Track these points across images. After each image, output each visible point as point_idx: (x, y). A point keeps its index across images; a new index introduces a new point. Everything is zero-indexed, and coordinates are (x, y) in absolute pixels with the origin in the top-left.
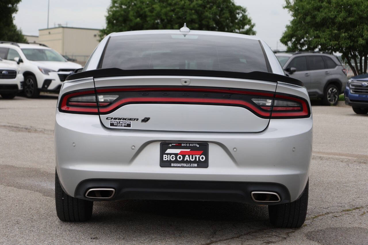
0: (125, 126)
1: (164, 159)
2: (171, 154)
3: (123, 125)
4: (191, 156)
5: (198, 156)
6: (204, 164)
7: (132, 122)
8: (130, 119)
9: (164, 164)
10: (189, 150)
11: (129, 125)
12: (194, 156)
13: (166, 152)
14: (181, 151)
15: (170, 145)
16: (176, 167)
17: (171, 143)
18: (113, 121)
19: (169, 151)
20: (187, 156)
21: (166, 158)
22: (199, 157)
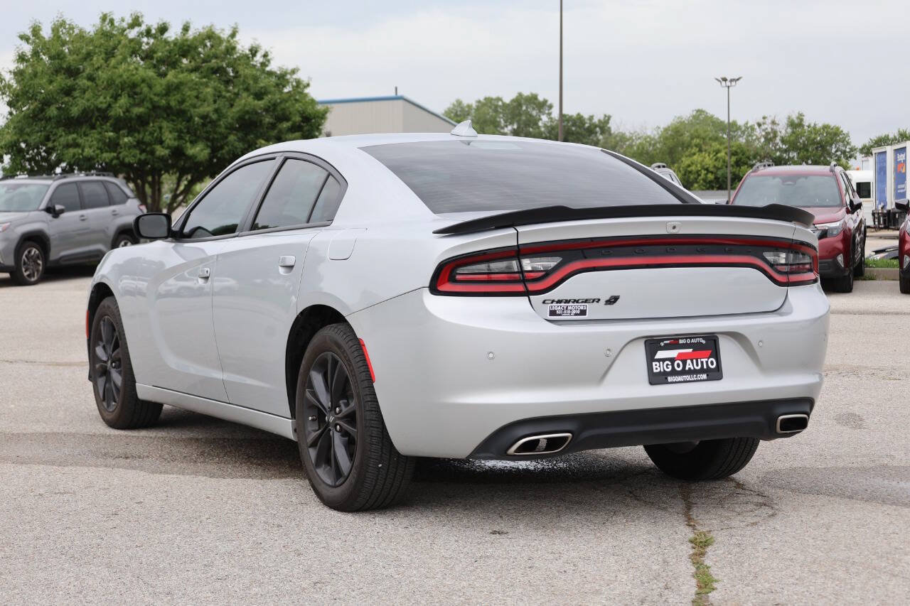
0: (576, 315)
1: (655, 371)
2: (664, 360)
3: (574, 312)
4: (694, 361)
5: (704, 360)
6: (715, 374)
7: (588, 306)
8: (586, 301)
9: (657, 379)
10: (691, 350)
11: (583, 312)
12: (699, 360)
13: (657, 357)
14: (680, 354)
15: (662, 344)
16: (676, 382)
17: (663, 340)
18: (556, 306)
19: (661, 354)
20: (689, 361)
21: (657, 368)
22: (707, 362)
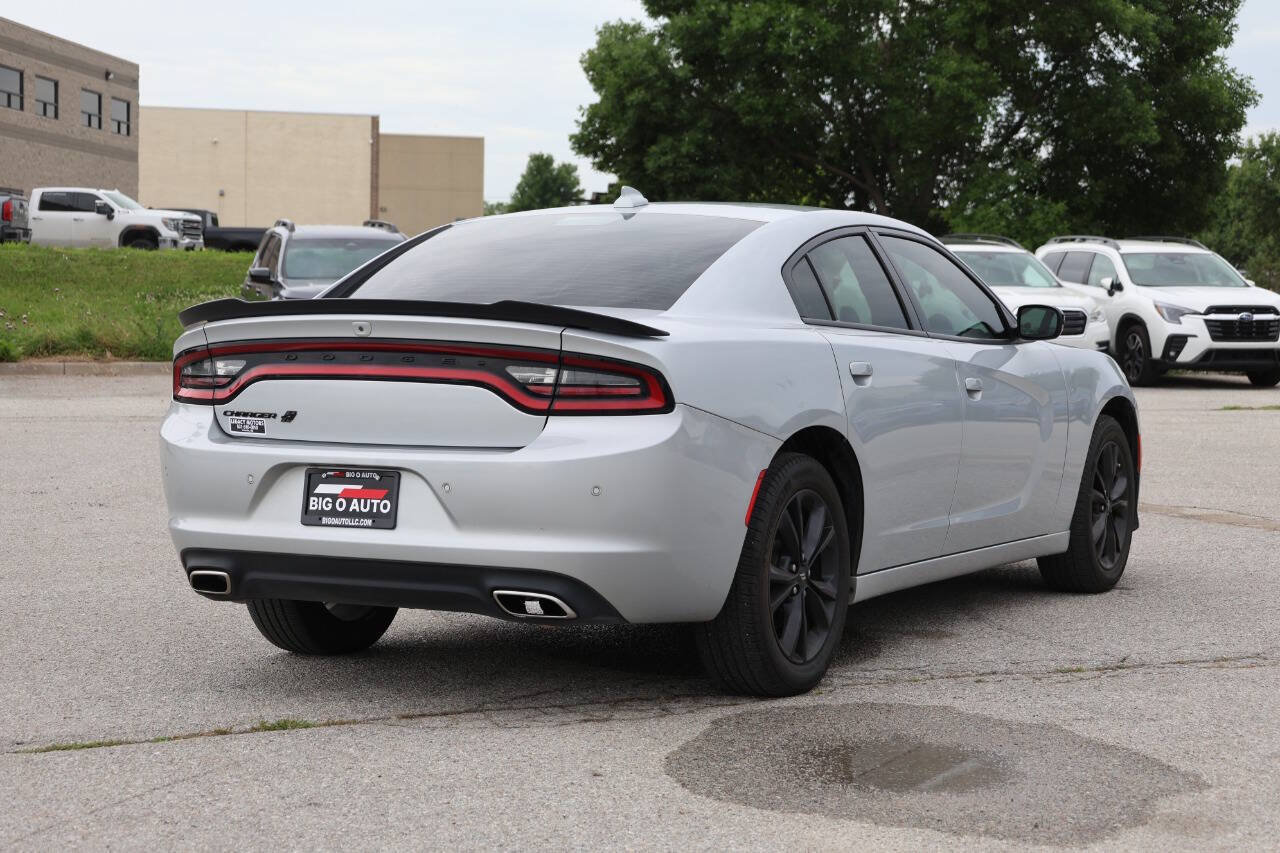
0: (255, 431)
1: (311, 508)
2: (324, 496)
3: (253, 427)
4: (362, 501)
5: (375, 502)
6: (388, 521)
7: (266, 422)
8: (262, 415)
9: (310, 518)
10: (360, 487)
11: (261, 429)
12: (369, 501)
13: (317, 491)
14: (345, 490)
15: (324, 476)
16: (331, 526)
17: (326, 471)
18: (238, 420)
19: (322, 489)
20: (355, 501)
21: (315, 504)
22: (378, 505)
